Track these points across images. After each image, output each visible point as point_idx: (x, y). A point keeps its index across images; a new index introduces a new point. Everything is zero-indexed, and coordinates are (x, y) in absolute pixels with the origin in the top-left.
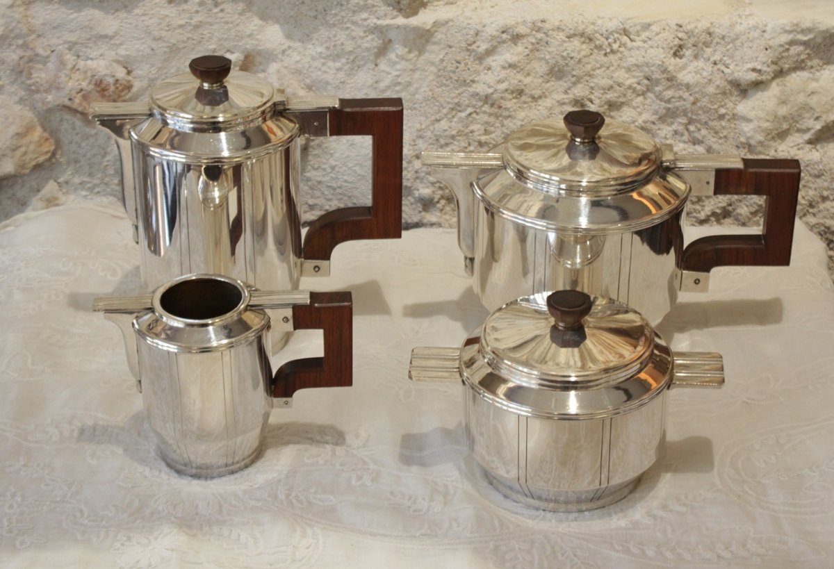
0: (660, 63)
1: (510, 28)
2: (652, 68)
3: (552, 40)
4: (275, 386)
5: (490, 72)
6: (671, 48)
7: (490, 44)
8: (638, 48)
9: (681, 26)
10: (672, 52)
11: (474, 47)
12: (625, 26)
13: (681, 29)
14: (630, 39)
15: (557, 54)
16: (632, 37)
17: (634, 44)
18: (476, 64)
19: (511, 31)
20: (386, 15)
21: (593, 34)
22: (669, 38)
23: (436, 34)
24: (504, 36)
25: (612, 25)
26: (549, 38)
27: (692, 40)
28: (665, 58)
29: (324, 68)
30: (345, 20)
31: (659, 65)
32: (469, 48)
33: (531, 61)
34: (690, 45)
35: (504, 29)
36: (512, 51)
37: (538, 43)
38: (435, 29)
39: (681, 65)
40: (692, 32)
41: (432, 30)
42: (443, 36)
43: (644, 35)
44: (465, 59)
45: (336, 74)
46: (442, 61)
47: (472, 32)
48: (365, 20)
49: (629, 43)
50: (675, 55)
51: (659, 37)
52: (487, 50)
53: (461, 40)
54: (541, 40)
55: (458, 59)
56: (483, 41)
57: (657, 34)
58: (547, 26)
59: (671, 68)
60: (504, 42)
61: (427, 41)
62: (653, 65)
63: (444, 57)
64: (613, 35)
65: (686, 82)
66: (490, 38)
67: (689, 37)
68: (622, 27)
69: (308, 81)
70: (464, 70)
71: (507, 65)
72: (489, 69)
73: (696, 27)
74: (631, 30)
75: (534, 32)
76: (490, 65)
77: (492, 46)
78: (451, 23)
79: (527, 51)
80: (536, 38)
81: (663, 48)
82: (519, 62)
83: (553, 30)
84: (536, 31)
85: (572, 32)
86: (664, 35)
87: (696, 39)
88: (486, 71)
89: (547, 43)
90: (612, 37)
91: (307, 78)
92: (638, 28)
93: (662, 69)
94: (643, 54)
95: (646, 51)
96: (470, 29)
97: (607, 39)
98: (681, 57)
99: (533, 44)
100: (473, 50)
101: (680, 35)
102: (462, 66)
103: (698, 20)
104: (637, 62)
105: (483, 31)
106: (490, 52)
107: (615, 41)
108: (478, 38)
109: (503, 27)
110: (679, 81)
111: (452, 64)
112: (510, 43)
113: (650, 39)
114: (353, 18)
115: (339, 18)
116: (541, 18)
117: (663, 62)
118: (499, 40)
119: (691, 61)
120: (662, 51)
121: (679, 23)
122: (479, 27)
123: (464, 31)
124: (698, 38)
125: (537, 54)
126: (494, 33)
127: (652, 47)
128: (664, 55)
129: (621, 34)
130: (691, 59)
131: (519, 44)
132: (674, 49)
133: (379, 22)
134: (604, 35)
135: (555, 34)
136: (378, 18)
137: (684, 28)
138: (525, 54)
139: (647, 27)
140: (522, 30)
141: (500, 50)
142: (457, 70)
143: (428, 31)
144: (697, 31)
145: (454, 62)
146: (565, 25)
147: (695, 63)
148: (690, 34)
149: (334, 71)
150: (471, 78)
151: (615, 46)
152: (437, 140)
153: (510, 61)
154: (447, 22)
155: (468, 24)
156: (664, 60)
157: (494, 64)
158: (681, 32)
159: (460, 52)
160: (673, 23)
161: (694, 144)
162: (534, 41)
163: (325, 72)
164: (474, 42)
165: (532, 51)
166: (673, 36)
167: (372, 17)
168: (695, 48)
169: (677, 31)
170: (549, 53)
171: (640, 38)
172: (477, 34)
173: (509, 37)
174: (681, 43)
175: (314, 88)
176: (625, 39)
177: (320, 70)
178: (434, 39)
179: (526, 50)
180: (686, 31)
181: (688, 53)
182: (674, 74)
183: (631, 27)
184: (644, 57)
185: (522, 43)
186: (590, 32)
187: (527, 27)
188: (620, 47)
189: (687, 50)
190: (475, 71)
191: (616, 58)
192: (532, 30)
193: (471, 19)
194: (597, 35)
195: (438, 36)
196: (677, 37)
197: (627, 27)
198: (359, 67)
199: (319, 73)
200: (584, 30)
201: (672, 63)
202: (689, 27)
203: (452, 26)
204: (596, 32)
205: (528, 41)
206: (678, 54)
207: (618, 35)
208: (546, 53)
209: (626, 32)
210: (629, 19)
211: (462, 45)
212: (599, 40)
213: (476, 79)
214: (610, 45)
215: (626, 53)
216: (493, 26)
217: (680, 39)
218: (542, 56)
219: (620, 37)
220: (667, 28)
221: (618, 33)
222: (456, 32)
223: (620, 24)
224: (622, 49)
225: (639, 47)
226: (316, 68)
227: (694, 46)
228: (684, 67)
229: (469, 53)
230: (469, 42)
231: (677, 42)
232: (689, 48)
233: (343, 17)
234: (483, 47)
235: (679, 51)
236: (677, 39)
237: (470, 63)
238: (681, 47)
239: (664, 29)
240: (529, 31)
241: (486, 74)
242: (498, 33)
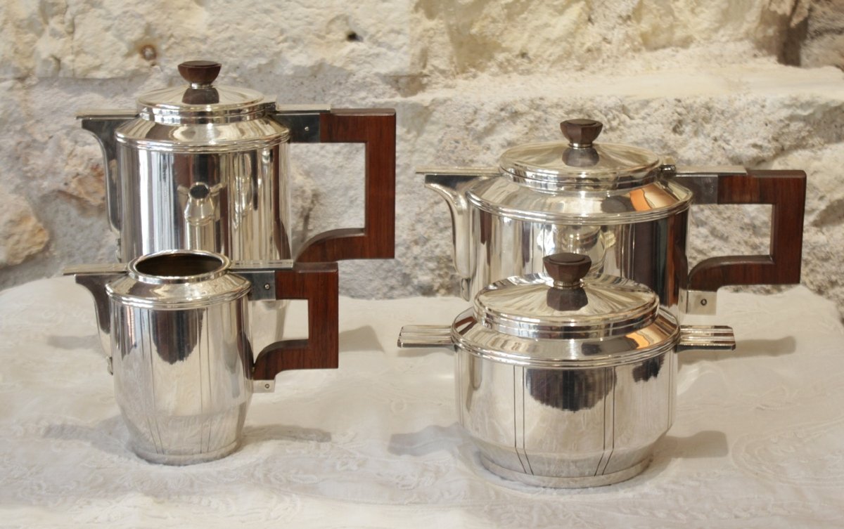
0: (660, 138)
1: (508, 105)
2: (652, 145)
3: (550, 117)
4: (255, 369)
5: (489, 152)
6: (671, 123)
7: (489, 122)
8: (637, 125)
9: (679, 101)
10: (671, 127)
11: (472, 125)
12: (623, 103)
13: (680, 104)
14: (629, 117)
15: (556, 131)
16: (631, 114)
17: (633, 121)
18: (475, 144)
19: (509, 108)
20: (384, 93)
21: (592, 110)
22: (668, 113)
23: (435, 113)
24: (503, 114)
25: (611, 102)
26: (547, 116)
27: (692, 115)
28: (665, 133)
29: (323, 152)
30: (344, 100)
31: (660, 140)
32: (469, 127)
33: (530, 140)
34: (690, 121)
35: (502, 107)
36: (511, 129)
37: (537, 122)
38: (433, 107)
39: (681, 141)
40: (691, 107)
41: (430, 108)
42: (442, 116)
43: (642, 113)
44: (464, 139)
45: (334, 158)
46: (441, 141)
47: (471, 110)
48: (364, 99)
49: (628, 120)
50: (675, 130)
51: (658, 112)
52: (485, 128)
53: (459, 119)
54: (540, 118)
55: (457, 138)
56: (482, 120)
57: (656, 110)
58: (546, 103)
59: (671, 143)
60: (503, 120)
61: (426, 120)
62: (653, 141)
63: (443, 137)
64: (612, 112)
65: (686, 158)
66: (489, 115)
67: (688, 112)
68: (620, 103)
69: (306, 167)
70: (463, 150)
71: (505, 144)
72: (488, 149)
73: (695, 102)
74: (629, 107)
75: (532, 110)
76: (489, 145)
77: (491, 124)
78: (449, 103)
79: (526, 130)
80: (535, 117)
81: (662, 123)
82: (518, 140)
83: (552, 107)
84: (535, 110)
85: (570, 108)
86: (663, 110)
87: (695, 114)
88: (485, 151)
89: (546, 121)
90: (611, 114)
91: (305, 163)
92: (637, 105)
93: (662, 144)
94: (643, 131)
95: (645, 128)
96: (468, 107)
97: (606, 115)
98: (681, 133)
99: (531, 122)
100: (472, 129)
101: (679, 110)
102: (460, 146)
103: (697, 97)
104: (636, 140)
105: (481, 110)
106: (489, 131)
107: (614, 119)
108: (477, 116)
109: (502, 105)
110: (679, 158)
111: (451, 143)
112: (508, 121)
113: (649, 115)
114: (351, 98)
115: (338, 98)
116: (540, 96)
117: (663, 137)
118: (497, 118)
119: (692, 137)
120: (661, 125)
121: (678, 98)
122: (478, 106)
123: (463, 110)
124: (697, 113)
125: (536, 133)
126: (493, 111)
127: (651, 123)
128: (664, 130)
129: (619, 112)
130: (691, 135)
131: (518, 123)
132: (674, 124)
133: (377, 101)
134: (603, 112)
135: (553, 111)
136: (376, 97)
137: (683, 103)
138: (525, 132)
139: (646, 103)
140: (521, 107)
141: (498, 129)
142: (456, 150)
143: (426, 108)
144: (695, 106)
145: (452, 142)
146: (564, 102)
147: (695, 140)
148: (689, 108)
149: (332, 155)
150: (470, 158)
151: (615, 123)
152: (437, 224)
153: (509, 139)
154: (445, 101)
155: (467, 102)
156: (665, 135)
157: (493, 143)
158: (679, 107)
159: (458, 132)
160: (671, 98)
161: (698, 226)
162: (532, 119)
163: (323, 156)
164: (473, 121)
165: (531, 129)
166: (672, 111)
167: (370, 95)
168: (694, 124)
169: (676, 106)
170: (548, 130)
171: (640, 116)
172: (475, 112)
173: (507, 115)
174: (681, 118)
175: (312, 175)
176: (624, 117)
177: (318, 154)
178: (433, 119)
179: (526, 128)
180: (684, 105)
181: (688, 129)
182: (675, 149)
183: (630, 104)
184: (643, 134)
185: (521, 122)
186: (589, 108)
187: (526, 105)
188: (619, 124)
189: (687, 125)
190: (474, 151)
191: (616, 136)
192: (531, 108)
193: (469, 98)
194: (596, 111)
195: (436, 115)
196: (677, 112)
197: (626, 104)
198: (357, 151)
199: (317, 157)
200: (582, 105)
201: (672, 138)
202: (688, 102)
203: (451, 105)
204: (595, 108)
205: (526, 119)
206: (678, 130)
207: (617, 113)
208: (545, 131)
209: (624, 110)
210: (627, 97)
211: (461, 124)
212: (598, 116)
213: (475, 159)
214: (609, 121)
215: (626, 131)
216: (492, 104)
217: (680, 114)
218: (541, 135)
219: (619, 115)
220: (666, 104)
221: (617, 110)
222: (455, 111)
223: (619, 101)
224: (621, 127)
225: (638, 124)
226: (314, 152)
227: (694, 121)
228: (684, 144)
229: (467, 133)
230: (467, 121)
231: (676, 117)
232: (689, 123)
233: (341, 97)
234: (481, 125)
235: (678, 127)
236: (676, 114)
237: (468, 143)
238: (680, 122)
239: (663, 106)
240: (527, 109)
241: (485, 154)
242: (497, 111)
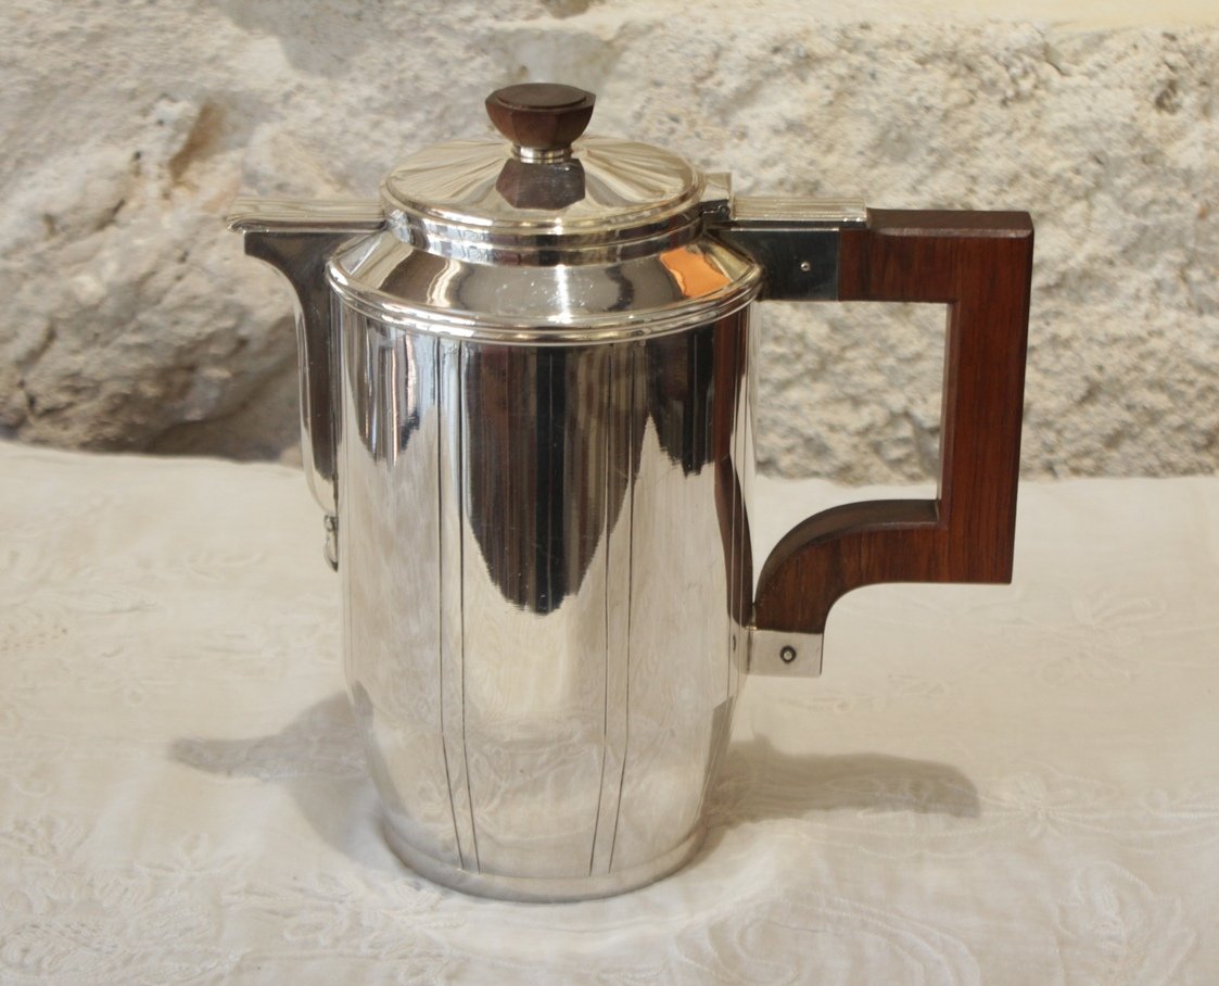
0: (1127, 121)
1: (791, 40)
2: (1108, 135)
3: (884, 69)
5: (745, 144)
6: (1151, 88)
7: (747, 77)
8: (1076, 90)
9: (1173, 38)
10: (1153, 97)
11: (709, 84)
12: (1047, 40)
13: (1174, 45)
14: (1058, 69)
15: (894, 101)
16: (1063, 65)
17: (1067, 80)
18: (716, 125)
19: (792, 47)
20: (514, 9)
21: (976, 56)
22: (1147, 65)
23: (626, 54)
24: (778, 59)
25: (1020, 37)
26: (877, 66)
27: (1200, 69)
28: (1137, 109)
29: (376, 135)
30: (425, 21)
31: (1125, 126)
32: (701, 86)
33: (837, 117)
34: (1194, 83)
35: (776, 44)
36: (795, 94)
37: (853, 77)
38: (622, 42)
39: (1172, 127)
40: (1199, 52)
41: (616, 44)
42: (643, 60)
43: (1089, 63)
44: (689, 113)
45: (401, 147)
46: (639, 116)
47: (706, 50)
48: (469, 20)
49: (1056, 79)
50: (1160, 104)
51: (1125, 62)
52: (738, 90)
53: (680, 68)
54: (859, 69)
55: (674, 111)
56: (730, 71)
57: (1120, 58)
58: (874, 36)
59: (1151, 133)
60: (778, 73)
61: (606, 71)
62: (1111, 127)
63: (643, 107)
64: (1021, 60)
65: (1183, 165)
66: (746, 62)
67: (1192, 64)
68: (1040, 40)
69: (339, 165)
70: (688, 137)
71: (782, 126)
72: (743, 135)
73: (1207, 41)
74: (1061, 48)
75: (844, 53)
76: (746, 127)
77: (750, 81)
78: (659, 31)
79: (828, 95)
80: (850, 66)
81: (1133, 88)
82: (810, 118)
83: (887, 46)
84: (850, 51)
85: (929, 49)
86: (1137, 58)
87: (1207, 67)
88: (735, 141)
89: (873, 76)
90: (1019, 64)
91: (337, 157)
92: (1078, 44)
93: (1131, 134)
94: (1090, 103)
95: (1094, 96)
96: (701, 43)
97: (1007, 67)
98: (1173, 110)
99: (841, 78)
100: (708, 92)
101: (1172, 58)
102: (682, 128)
103: (1210, 28)
104: (1073, 122)
105: (730, 49)
106: (746, 96)
107: (1025, 73)
108: (721, 63)
109: (775, 39)
110: (1168, 164)
111: (661, 122)
112: (789, 75)
113: (1103, 68)
114: (440, 17)
115: (411, 16)
116: (861, 19)
117: (1134, 119)
118: (766, 68)
119: (1197, 119)
120: (1129, 93)
121: (1171, 31)
122: (722, 39)
123: (689, 49)
124: (1212, 65)
125: (850, 102)
126: (757, 53)
127: (1107, 87)
128: (1136, 104)
129: (1037, 58)
130: (1196, 113)
131: (811, 80)
132: (1159, 90)
133: (499, 25)
134: (1001, 59)
135: (890, 54)
136: (496, 17)
137: (1181, 42)
138: (825, 100)
139: (1098, 40)
140: (820, 46)
141: (766, 91)
142: (672, 138)
143: (609, 44)
144: (1208, 49)
145: (666, 119)
146: (916, 36)
147: (1203, 125)
148: (1193, 56)
149: (398, 142)
150: (702, 155)
151: (1026, 85)
153: (790, 115)
154: (650, 28)
155: (699, 32)
156: (1136, 114)
157: (753, 124)
158: (1172, 51)
159: (678, 97)
160: (1155, 33)
161: (1201, 312)
162: (843, 71)
163: (378, 144)
164: (711, 73)
165: (839, 94)
166: (1156, 59)
167: (484, 13)
168: (1204, 89)
169: (1165, 48)
170: (878, 97)
171: (1082, 68)
172: (716, 56)
173: (788, 62)
174: (1173, 76)
175: (353, 182)
176: (1046, 70)
177: (366, 138)
178: (622, 67)
179: (828, 92)
180: (1184, 49)
181: (1188, 99)
182: (1159, 146)
183: (1062, 42)
184: (1089, 109)
185: (819, 78)
186: (970, 51)
187: (829, 40)
188: (1036, 87)
189: (1186, 92)
190: (711, 140)
191: (1028, 112)
192: (841, 47)
193: (703, 21)
194: (985, 58)
195: (631, 59)
196: (1166, 63)
197: (1053, 42)
198: (453, 133)
199: (365, 146)
200: (956, 45)
201: (1152, 121)
202: (1192, 40)
203: (663, 36)
204: (984, 50)
205: (830, 71)
206: (1166, 102)
207: (1033, 61)
208: (872, 98)
209: (1047, 54)
210: (1057, 24)
211: (684, 80)
212: (988, 68)
213: (713, 158)
214: (1014, 80)
215: (1050, 101)
216: (754, 36)
217: (1172, 68)
218: (862, 106)
219: (1037, 65)
220: (1142, 44)
221: (1032, 55)
222: (671, 51)
223: (1037, 36)
224: (1041, 93)
225: (1080, 87)
226: (357, 134)
227: (1203, 83)
228: (1179, 134)
229: (698, 99)
230: (698, 73)
231: (1164, 73)
232: (1192, 88)
233: (420, 14)
234: (731, 83)
235: (1168, 96)
236: (1165, 69)
237: (700, 122)
238: (1172, 86)
239: (1135, 47)
240: (832, 48)
241: (736, 146)
242: (764, 52)
